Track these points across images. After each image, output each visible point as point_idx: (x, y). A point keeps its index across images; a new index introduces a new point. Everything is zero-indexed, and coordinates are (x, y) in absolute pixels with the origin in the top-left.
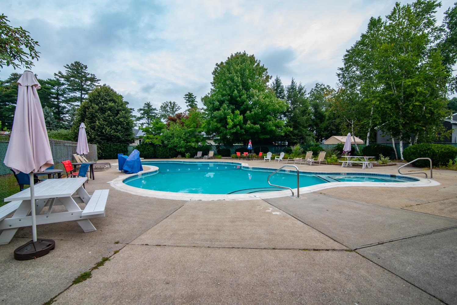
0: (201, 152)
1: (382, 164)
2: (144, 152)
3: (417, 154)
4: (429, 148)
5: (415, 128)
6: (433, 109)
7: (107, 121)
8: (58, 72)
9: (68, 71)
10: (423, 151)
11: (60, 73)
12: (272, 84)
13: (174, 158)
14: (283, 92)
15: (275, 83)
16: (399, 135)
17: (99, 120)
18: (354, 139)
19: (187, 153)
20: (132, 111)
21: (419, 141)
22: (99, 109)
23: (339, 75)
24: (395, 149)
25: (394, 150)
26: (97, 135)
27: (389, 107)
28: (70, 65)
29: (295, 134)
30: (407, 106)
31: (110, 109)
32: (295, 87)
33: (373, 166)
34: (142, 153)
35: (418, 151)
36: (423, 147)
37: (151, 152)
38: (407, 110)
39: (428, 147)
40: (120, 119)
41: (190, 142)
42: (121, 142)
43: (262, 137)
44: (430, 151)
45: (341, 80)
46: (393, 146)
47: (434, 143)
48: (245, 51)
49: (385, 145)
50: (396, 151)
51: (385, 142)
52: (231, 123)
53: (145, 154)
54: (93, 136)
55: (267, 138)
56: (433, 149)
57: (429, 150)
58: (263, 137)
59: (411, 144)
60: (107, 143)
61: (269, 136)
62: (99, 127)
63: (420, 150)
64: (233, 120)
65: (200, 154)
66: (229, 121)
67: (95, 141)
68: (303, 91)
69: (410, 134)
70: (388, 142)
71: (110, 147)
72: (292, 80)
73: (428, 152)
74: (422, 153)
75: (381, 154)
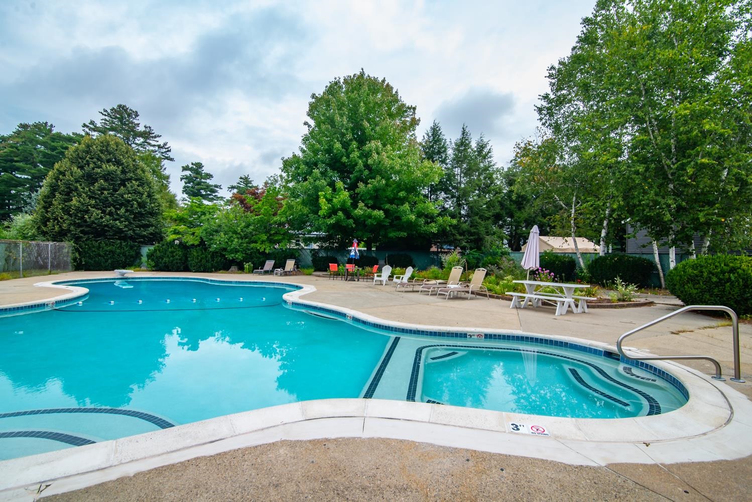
0: (273, 262)
1: (619, 300)
2: (162, 259)
3: (701, 283)
4: (733, 267)
5: (702, 220)
6: (743, 173)
7: (97, 198)
8: (89, 121)
9: (105, 120)
10: (716, 275)
11: (92, 123)
12: (426, 136)
13: (221, 271)
14: (445, 151)
15: (430, 135)
16: (667, 235)
17: (79, 195)
18: (575, 241)
19: (247, 262)
20: (217, 189)
21: (712, 250)
22: (83, 176)
23: (540, 110)
24: (659, 266)
25: (657, 267)
26: (75, 224)
27: (638, 170)
28: (109, 111)
29: (464, 232)
30: (683, 167)
31: (108, 177)
32: (467, 142)
33: (588, 307)
34: (160, 260)
35: (705, 274)
36: (717, 264)
37: (177, 259)
38: (681, 178)
39: (731, 265)
40: (126, 196)
41: (256, 242)
42: (125, 238)
43: (392, 234)
44: (736, 275)
45: (544, 121)
46: (654, 258)
47: (747, 254)
48: (362, 69)
49: (638, 256)
50: (661, 271)
51: (638, 251)
52: (324, 206)
53: (165, 263)
54: (65, 225)
55: (401, 237)
56: (744, 271)
57: (734, 273)
58: (394, 234)
59: (695, 256)
60: (94, 240)
61: (405, 234)
62: (78, 210)
63: (710, 272)
64: (329, 201)
65: (269, 265)
66: (322, 201)
67: (69, 235)
68: (486, 150)
69: (692, 233)
70: (644, 250)
71: (99, 247)
72: (463, 128)
73: (730, 278)
74: (714, 279)
75: (618, 278)
